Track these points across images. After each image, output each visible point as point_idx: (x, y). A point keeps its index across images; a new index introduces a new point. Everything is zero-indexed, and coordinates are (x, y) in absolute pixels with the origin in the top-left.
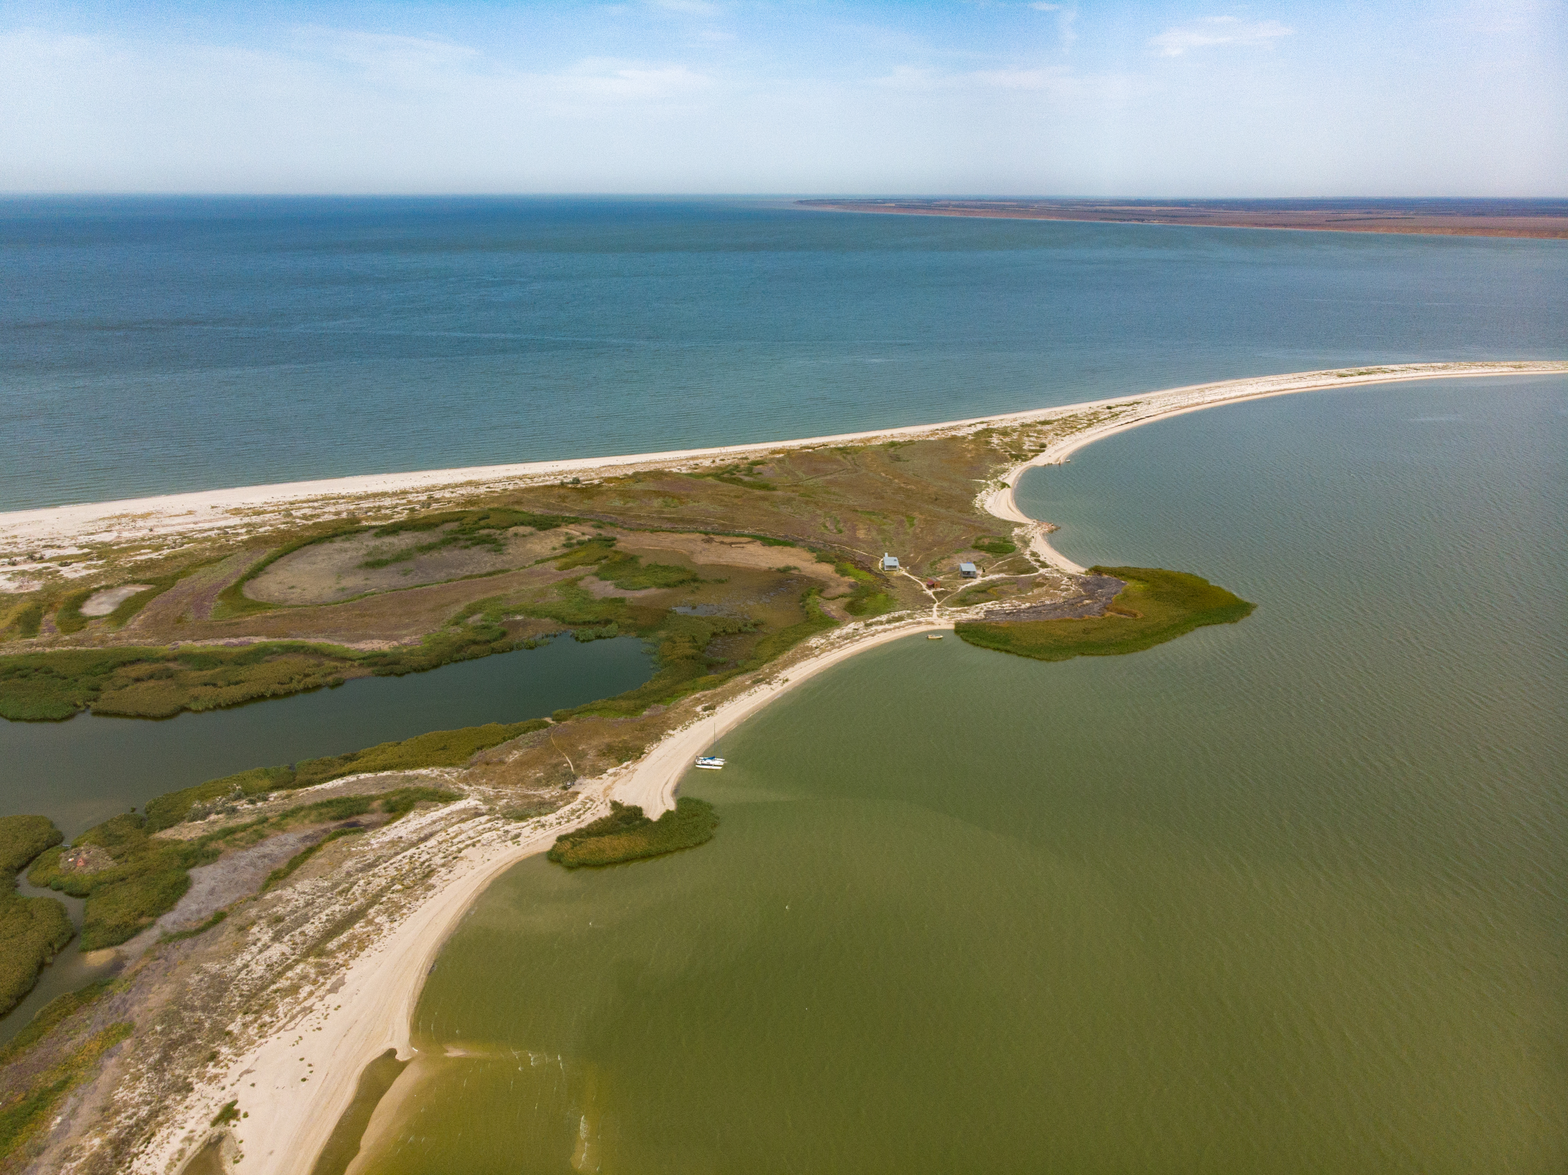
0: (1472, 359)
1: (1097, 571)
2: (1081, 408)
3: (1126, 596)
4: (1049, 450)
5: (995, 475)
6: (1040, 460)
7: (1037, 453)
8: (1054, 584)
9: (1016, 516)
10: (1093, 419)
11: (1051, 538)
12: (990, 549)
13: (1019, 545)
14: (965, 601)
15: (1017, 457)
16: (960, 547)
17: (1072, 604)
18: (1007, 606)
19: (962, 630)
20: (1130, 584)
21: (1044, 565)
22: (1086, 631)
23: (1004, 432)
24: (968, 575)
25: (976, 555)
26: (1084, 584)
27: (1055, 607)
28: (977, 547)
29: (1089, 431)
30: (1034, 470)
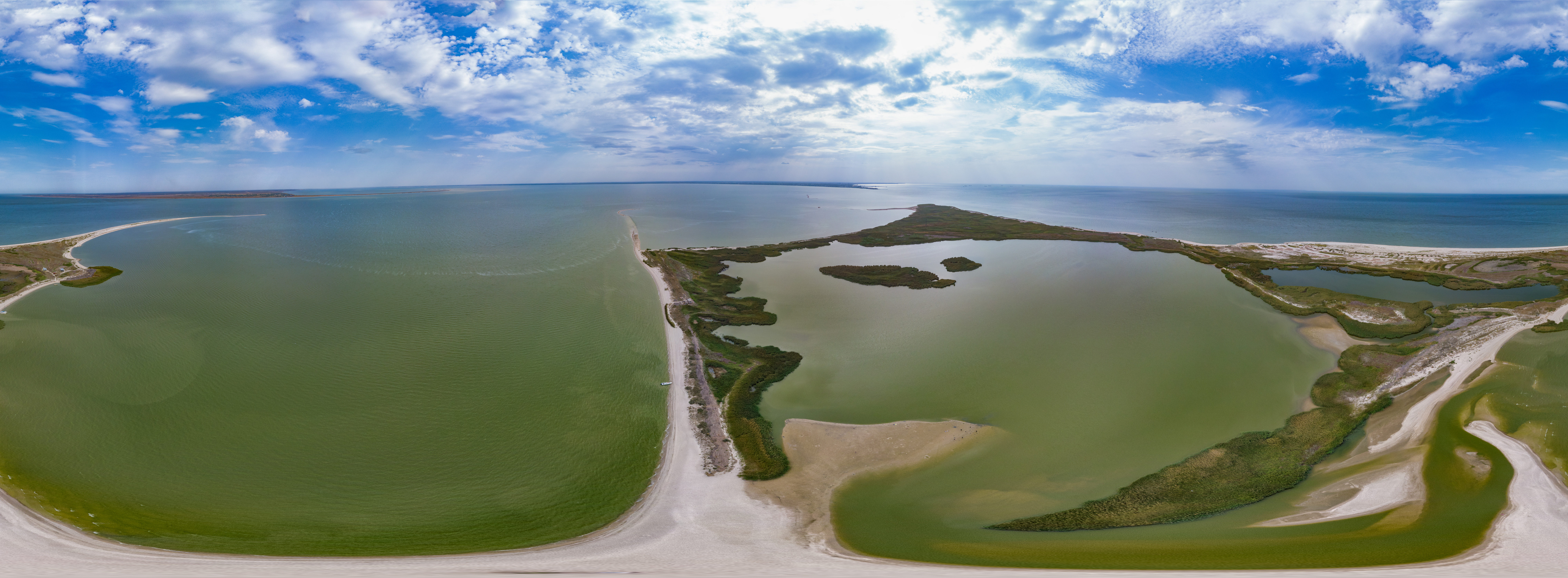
0: (153, 220)
1: (90, 268)
2: (83, 235)
3: (97, 272)
4: (78, 244)
5: (67, 249)
6: (76, 246)
7: (75, 244)
8: (81, 271)
9: (72, 258)
10: (86, 237)
11: (80, 262)
12: (67, 265)
13: (73, 264)
14: (62, 276)
15: (71, 246)
16: (60, 265)
17: (85, 275)
18: (71, 277)
19: (62, 283)
20: (97, 270)
21: (79, 268)
22: (89, 281)
23: (68, 241)
24: (62, 271)
25: (64, 267)
26: (88, 271)
27: (82, 276)
28: (64, 265)
29: (85, 239)
30: (75, 248)
